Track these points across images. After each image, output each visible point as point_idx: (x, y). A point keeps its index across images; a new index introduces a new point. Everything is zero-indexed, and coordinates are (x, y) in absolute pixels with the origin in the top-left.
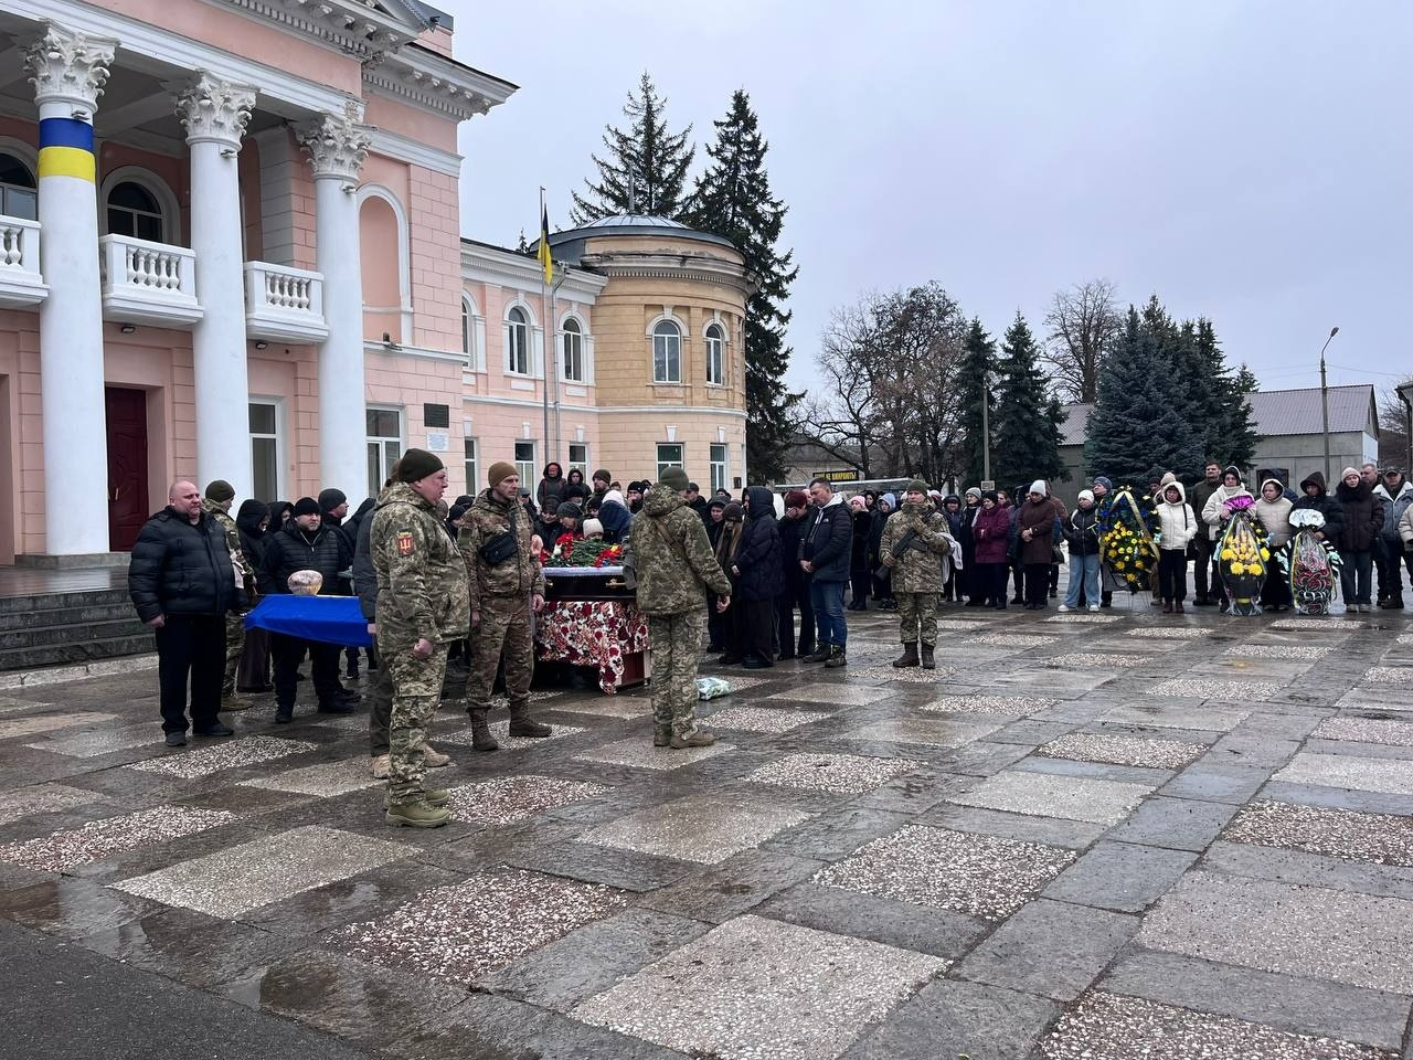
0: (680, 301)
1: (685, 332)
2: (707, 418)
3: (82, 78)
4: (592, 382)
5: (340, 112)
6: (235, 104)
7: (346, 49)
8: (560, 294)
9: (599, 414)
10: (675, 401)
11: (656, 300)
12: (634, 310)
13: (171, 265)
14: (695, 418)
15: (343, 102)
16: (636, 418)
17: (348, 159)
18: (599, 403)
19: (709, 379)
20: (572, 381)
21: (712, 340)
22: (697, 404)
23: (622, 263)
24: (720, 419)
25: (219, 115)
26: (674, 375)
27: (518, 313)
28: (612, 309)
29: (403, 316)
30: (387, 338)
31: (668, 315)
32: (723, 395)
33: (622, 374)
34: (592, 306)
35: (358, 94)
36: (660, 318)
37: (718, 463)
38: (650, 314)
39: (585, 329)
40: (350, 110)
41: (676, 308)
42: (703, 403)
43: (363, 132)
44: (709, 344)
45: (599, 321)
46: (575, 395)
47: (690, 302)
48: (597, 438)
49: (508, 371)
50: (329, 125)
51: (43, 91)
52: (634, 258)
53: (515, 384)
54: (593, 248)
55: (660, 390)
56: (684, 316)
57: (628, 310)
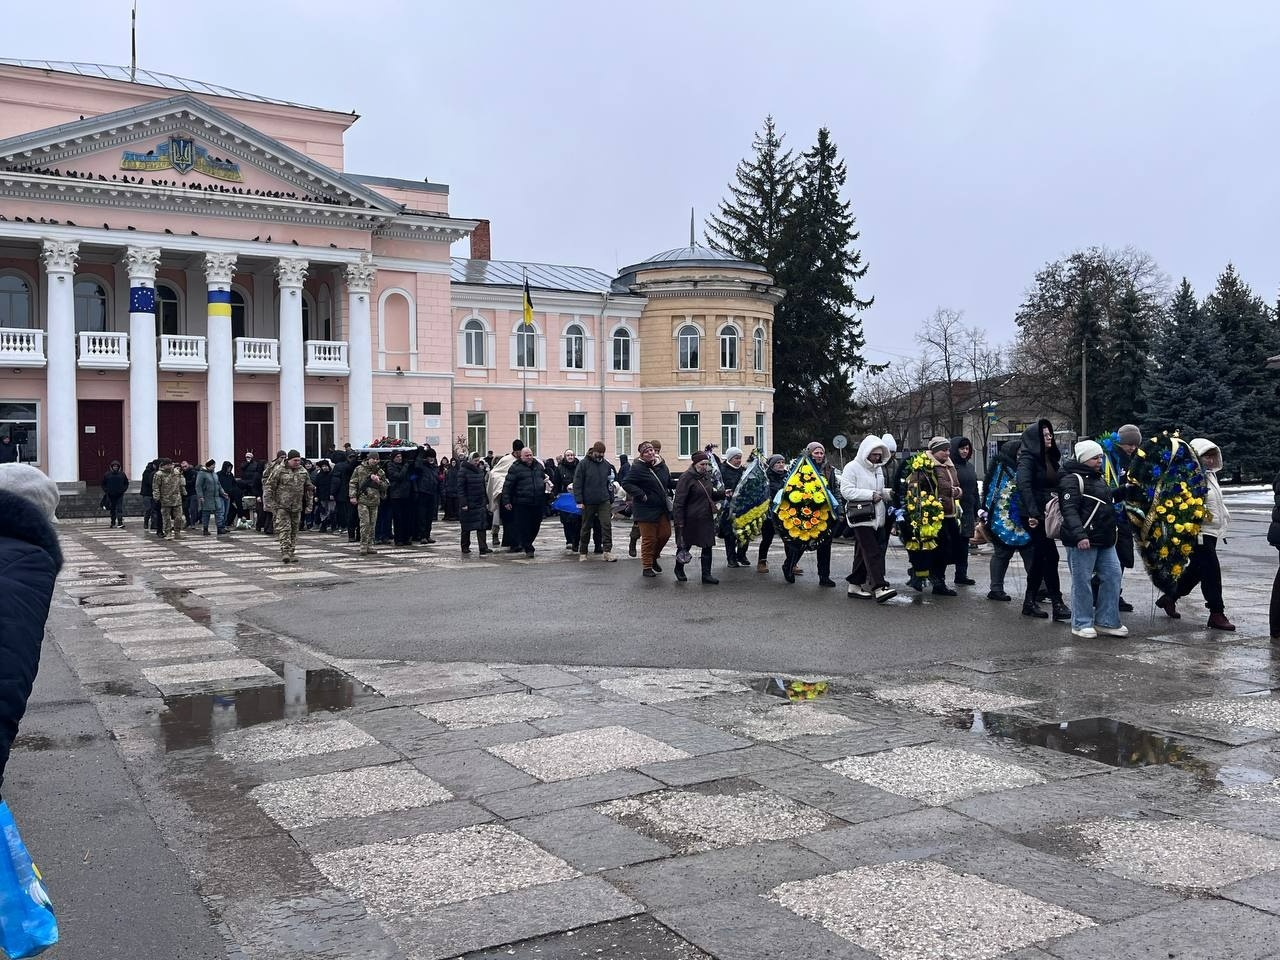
0: (696, 312)
1: (702, 333)
2: (719, 394)
3: (222, 272)
4: (637, 371)
5: (358, 260)
6: (299, 267)
7: (361, 228)
8: (607, 313)
9: (642, 392)
10: (693, 383)
11: (679, 313)
12: (665, 319)
13: (267, 347)
14: (708, 394)
15: (359, 254)
16: (665, 395)
17: (361, 283)
18: (642, 386)
19: (724, 365)
20: (621, 371)
21: (727, 337)
22: (709, 384)
23: (653, 288)
24: (730, 394)
25: (290, 275)
26: (694, 364)
27: (576, 329)
28: (649, 320)
29: (411, 356)
30: (399, 369)
31: (689, 322)
32: (737, 377)
33: (656, 365)
34: (639, 318)
35: (370, 249)
36: (683, 324)
37: (730, 427)
38: (676, 322)
39: (633, 334)
40: (364, 258)
41: (694, 317)
42: (716, 384)
43: (370, 268)
44: (724, 340)
45: (644, 329)
46: (622, 380)
47: (705, 312)
48: (640, 409)
49: (564, 367)
50: (350, 268)
51: (210, 279)
52: (661, 285)
53: (570, 376)
54: (640, 279)
55: (682, 375)
56: (701, 322)
57: (660, 320)
